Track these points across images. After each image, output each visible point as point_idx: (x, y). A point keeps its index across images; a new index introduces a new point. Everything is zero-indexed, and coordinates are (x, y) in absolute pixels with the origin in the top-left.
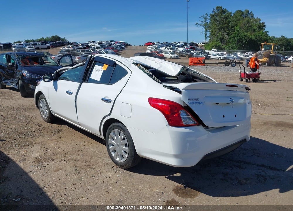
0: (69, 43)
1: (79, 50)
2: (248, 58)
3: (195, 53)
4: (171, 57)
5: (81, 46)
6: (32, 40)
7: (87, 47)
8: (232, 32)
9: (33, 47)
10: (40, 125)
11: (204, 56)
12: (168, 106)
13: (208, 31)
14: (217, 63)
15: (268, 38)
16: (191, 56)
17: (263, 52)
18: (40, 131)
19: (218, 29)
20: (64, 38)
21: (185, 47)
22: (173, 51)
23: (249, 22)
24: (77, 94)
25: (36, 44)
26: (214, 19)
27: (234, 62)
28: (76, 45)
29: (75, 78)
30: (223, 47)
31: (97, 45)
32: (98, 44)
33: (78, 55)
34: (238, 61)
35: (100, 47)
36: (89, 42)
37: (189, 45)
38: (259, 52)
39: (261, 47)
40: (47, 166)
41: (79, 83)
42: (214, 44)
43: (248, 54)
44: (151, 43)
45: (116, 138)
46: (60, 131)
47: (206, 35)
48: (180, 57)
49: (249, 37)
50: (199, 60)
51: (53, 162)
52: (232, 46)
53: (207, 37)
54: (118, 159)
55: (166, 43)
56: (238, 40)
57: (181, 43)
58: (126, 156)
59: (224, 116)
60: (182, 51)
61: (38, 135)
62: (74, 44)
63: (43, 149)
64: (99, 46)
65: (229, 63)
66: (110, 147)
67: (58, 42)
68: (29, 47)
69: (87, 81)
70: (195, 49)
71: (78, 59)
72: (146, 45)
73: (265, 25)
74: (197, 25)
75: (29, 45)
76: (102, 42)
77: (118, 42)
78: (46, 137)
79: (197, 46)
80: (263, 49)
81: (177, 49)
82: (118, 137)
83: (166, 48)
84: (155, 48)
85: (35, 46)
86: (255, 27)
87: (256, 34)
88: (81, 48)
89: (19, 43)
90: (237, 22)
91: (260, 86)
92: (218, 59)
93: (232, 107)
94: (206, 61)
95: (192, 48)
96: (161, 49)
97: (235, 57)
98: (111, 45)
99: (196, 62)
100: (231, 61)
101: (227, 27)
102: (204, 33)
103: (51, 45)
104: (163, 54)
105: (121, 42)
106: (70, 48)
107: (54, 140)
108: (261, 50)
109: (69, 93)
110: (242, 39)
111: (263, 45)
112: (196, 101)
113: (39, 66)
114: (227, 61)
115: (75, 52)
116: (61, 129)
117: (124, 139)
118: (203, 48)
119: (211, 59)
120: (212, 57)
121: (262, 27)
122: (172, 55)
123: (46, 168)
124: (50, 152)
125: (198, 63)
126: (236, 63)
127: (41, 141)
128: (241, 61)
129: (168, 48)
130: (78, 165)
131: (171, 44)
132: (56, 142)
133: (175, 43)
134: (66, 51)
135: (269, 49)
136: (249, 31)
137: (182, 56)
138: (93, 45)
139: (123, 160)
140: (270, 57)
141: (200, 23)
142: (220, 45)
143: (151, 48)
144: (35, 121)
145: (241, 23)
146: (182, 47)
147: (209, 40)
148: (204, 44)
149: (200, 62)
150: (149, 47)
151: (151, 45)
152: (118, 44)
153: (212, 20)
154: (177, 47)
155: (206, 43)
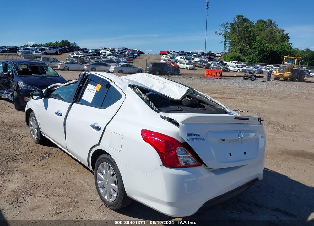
0: (78, 49)
1: (88, 57)
2: (269, 71)
3: (212, 64)
4: (187, 68)
5: (91, 52)
6: (40, 44)
7: (97, 54)
8: (253, 42)
9: (41, 52)
10: (28, 147)
11: (222, 68)
12: (163, 141)
13: (228, 41)
14: (235, 76)
15: (292, 51)
16: (208, 67)
17: (285, 66)
18: (26, 154)
19: (238, 39)
20: (75, 43)
21: (202, 57)
22: (189, 62)
23: (271, 33)
24: (66, 116)
25: (44, 49)
26: (234, 29)
27: (254, 76)
28: (85, 51)
29: (68, 97)
30: (243, 58)
31: (108, 53)
32: (109, 51)
33: (87, 63)
34: (258, 75)
35: (112, 54)
36: (100, 49)
37: (206, 55)
38: (281, 65)
39: (283, 60)
40: (24, 202)
41: (70, 104)
42: (233, 55)
43: (269, 66)
44: (166, 52)
45: (104, 172)
46: (49, 155)
47: (225, 44)
48: (196, 68)
49: (271, 49)
50: (216, 72)
51: (32, 197)
52: (252, 57)
53: (226, 47)
54: (106, 198)
55: (182, 52)
56: (259, 51)
57: (198, 53)
58: (115, 195)
59: (230, 155)
60: (199, 62)
61: (23, 159)
62: (85, 50)
63: (24, 179)
64: (110, 53)
65: (248, 77)
66: (99, 182)
67: (67, 47)
68: (36, 52)
69: (79, 102)
70: (212, 60)
71: (86, 67)
72: (160, 54)
73: (288, 37)
74: (216, 34)
75: (36, 50)
76: (113, 49)
77: (131, 50)
78: (32, 163)
79: (215, 56)
80: (286, 63)
81: (193, 59)
82: (107, 172)
83: (181, 58)
84: (170, 57)
85: (42, 51)
86: (278, 39)
87: (279, 46)
88: (91, 55)
89: (26, 48)
90: (259, 32)
91: (280, 105)
92: (237, 71)
93: (242, 143)
94: (224, 74)
95: (209, 58)
96: (176, 58)
97: (255, 69)
98: (123, 53)
99: (213, 74)
100: (251, 75)
101: (248, 38)
102: (223, 42)
103: (59, 50)
104: (178, 64)
105: (134, 50)
106: (80, 54)
107: (40, 166)
108: (283, 64)
109: (59, 114)
110: (263, 51)
111: (286, 58)
112: (197, 137)
113: (37, 77)
114: (247, 74)
115: (84, 58)
116: (51, 152)
117: (113, 175)
118: (221, 59)
119: (230, 71)
120: (231, 69)
121: (285, 38)
122: (188, 66)
123: (22, 204)
124: (31, 183)
125: (214, 76)
126: (256, 77)
127: (24, 168)
128: (261, 75)
129: (183, 58)
130: (60, 202)
131: (187, 54)
132: (41, 170)
133: (191, 52)
134: (75, 57)
135: (292, 63)
136: (272, 42)
137: (198, 67)
138: (104, 52)
139: (111, 200)
140: (292, 71)
141: (220, 32)
142: (240, 57)
143: (166, 57)
144: (24, 141)
145: (263, 34)
146: (199, 57)
147: (228, 50)
148: (223, 54)
149: (217, 74)
150: (164, 56)
151: (166, 54)
152: (131, 52)
153: (232, 29)
154: (193, 57)
155: (226, 54)
